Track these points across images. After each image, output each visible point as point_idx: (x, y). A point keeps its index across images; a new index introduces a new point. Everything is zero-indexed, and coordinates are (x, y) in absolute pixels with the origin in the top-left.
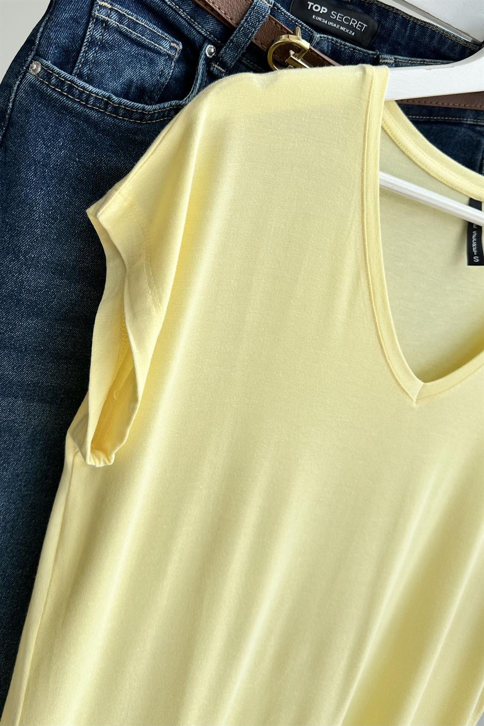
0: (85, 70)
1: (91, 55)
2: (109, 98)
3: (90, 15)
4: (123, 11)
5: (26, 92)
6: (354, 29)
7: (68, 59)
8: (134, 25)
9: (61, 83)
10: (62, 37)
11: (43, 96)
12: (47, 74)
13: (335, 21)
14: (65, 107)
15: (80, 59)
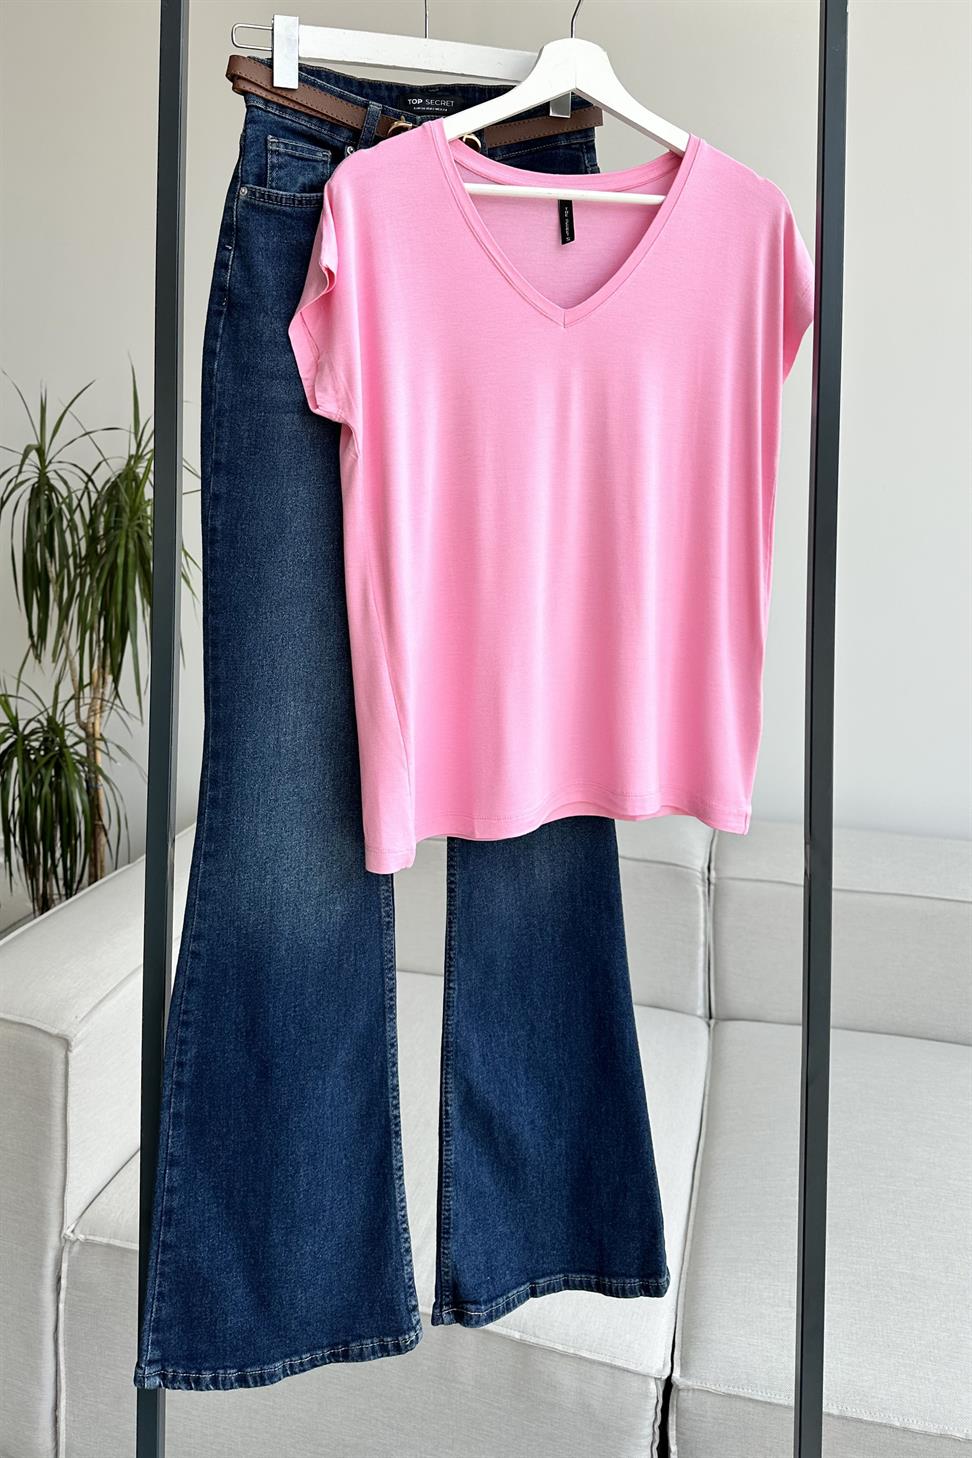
0: (274, 185)
1: (274, 174)
2: (294, 196)
3: (266, 149)
4: (286, 141)
5: (242, 207)
6: (445, 107)
7: (261, 180)
8: (295, 148)
9: (262, 196)
10: (253, 169)
11: (253, 206)
12: (252, 193)
13: (430, 106)
14: (269, 210)
15: (269, 179)
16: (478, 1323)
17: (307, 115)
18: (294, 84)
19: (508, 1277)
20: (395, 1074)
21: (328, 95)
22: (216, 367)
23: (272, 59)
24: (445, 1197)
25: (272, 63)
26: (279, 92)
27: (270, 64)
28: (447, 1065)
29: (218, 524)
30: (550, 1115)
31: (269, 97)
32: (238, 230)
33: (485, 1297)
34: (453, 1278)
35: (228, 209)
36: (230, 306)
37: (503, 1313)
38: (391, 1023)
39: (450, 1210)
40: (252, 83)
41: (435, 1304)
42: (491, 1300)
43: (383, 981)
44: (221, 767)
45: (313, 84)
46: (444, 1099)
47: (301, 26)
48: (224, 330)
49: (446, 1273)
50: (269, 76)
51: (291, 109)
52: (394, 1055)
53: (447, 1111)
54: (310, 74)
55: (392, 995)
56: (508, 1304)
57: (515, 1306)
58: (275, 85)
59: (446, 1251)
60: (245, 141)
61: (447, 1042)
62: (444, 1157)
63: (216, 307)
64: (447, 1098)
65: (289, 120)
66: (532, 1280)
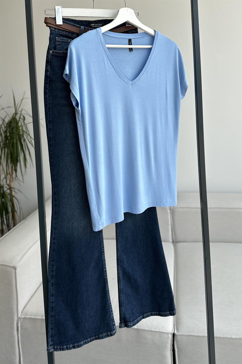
0: (58, 49)
2: (64, 52)
3: (56, 41)
4: (61, 38)
5: (51, 56)
7: (55, 48)
8: (63, 40)
9: (56, 52)
10: (53, 46)
11: (54, 55)
12: (53, 52)
13: (96, 26)
14: (58, 56)
15: (57, 48)
16: (131, 326)
17: (65, 31)
18: (61, 23)
19: (137, 315)
20: (105, 268)
21: (70, 25)
22: (47, 96)
23: (55, 17)
24: (121, 297)
25: (56, 18)
26: (58, 26)
27: (55, 19)
28: (118, 264)
29: (51, 136)
30: (144, 274)
31: (56, 27)
32: (50, 62)
33: (132, 320)
34: (124, 316)
35: (47, 56)
36: (50, 81)
37: (137, 324)
38: (104, 255)
39: (121, 300)
40: (51, 24)
41: (120, 323)
42: (133, 321)
43: (101, 245)
44: (57, 196)
45: (66, 23)
46: (118, 273)
47: (62, 8)
48: (48, 87)
49: (122, 315)
50: (55, 22)
51: (61, 30)
52: (105, 263)
53: (119, 275)
54: (65, 20)
55: (103, 248)
56: (137, 321)
57: (139, 322)
58: (57, 24)
59: (122, 310)
60: (50, 39)
61: (118, 259)
62: (119, 287)
63: (46, 81)
64: (119, 272)
65: (61, 32)
66: (143, 315)
